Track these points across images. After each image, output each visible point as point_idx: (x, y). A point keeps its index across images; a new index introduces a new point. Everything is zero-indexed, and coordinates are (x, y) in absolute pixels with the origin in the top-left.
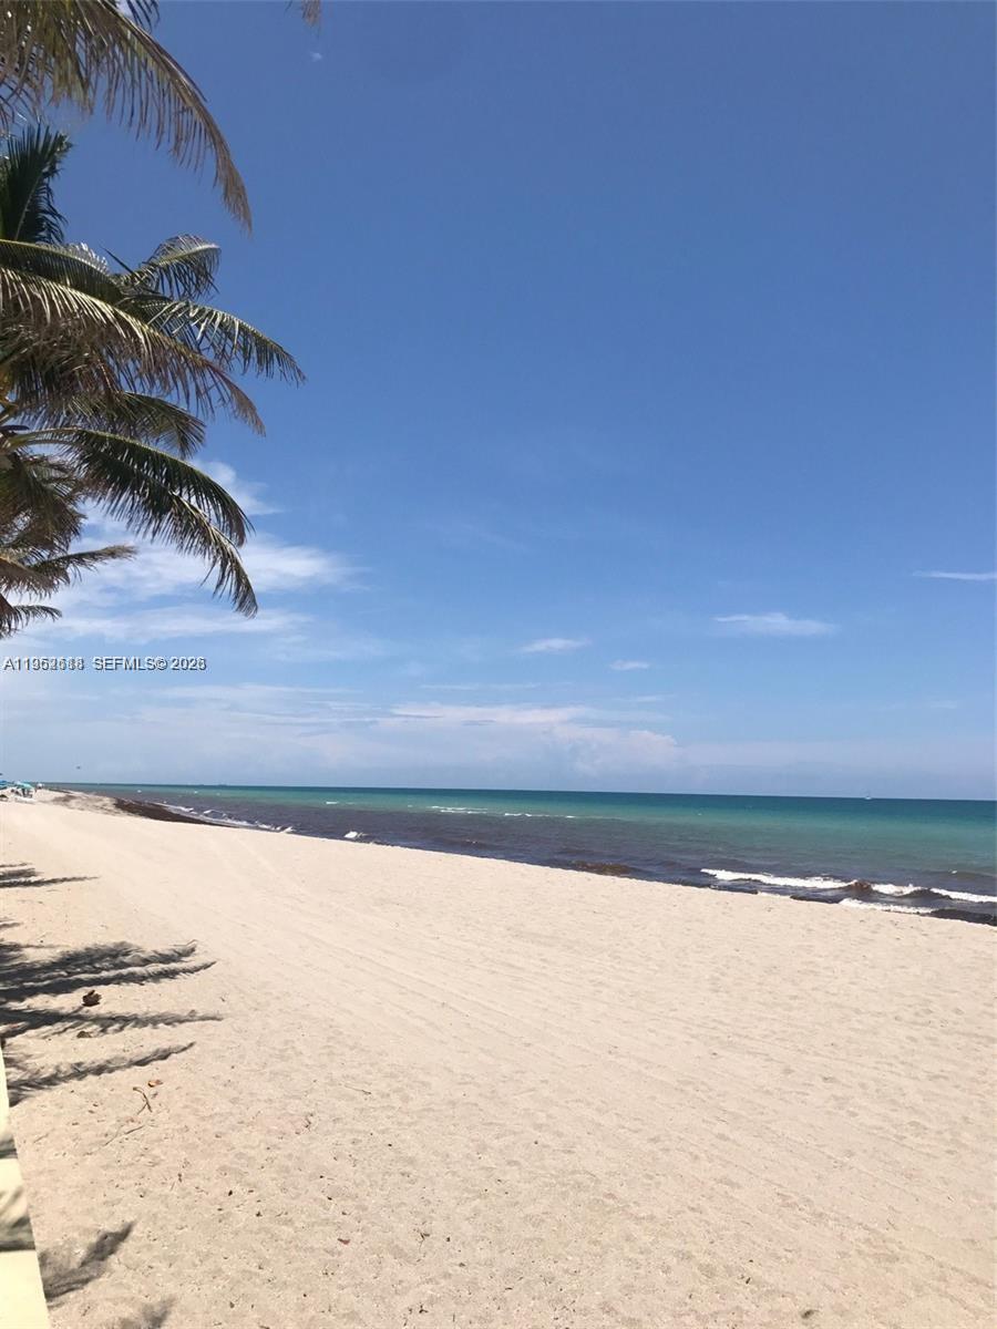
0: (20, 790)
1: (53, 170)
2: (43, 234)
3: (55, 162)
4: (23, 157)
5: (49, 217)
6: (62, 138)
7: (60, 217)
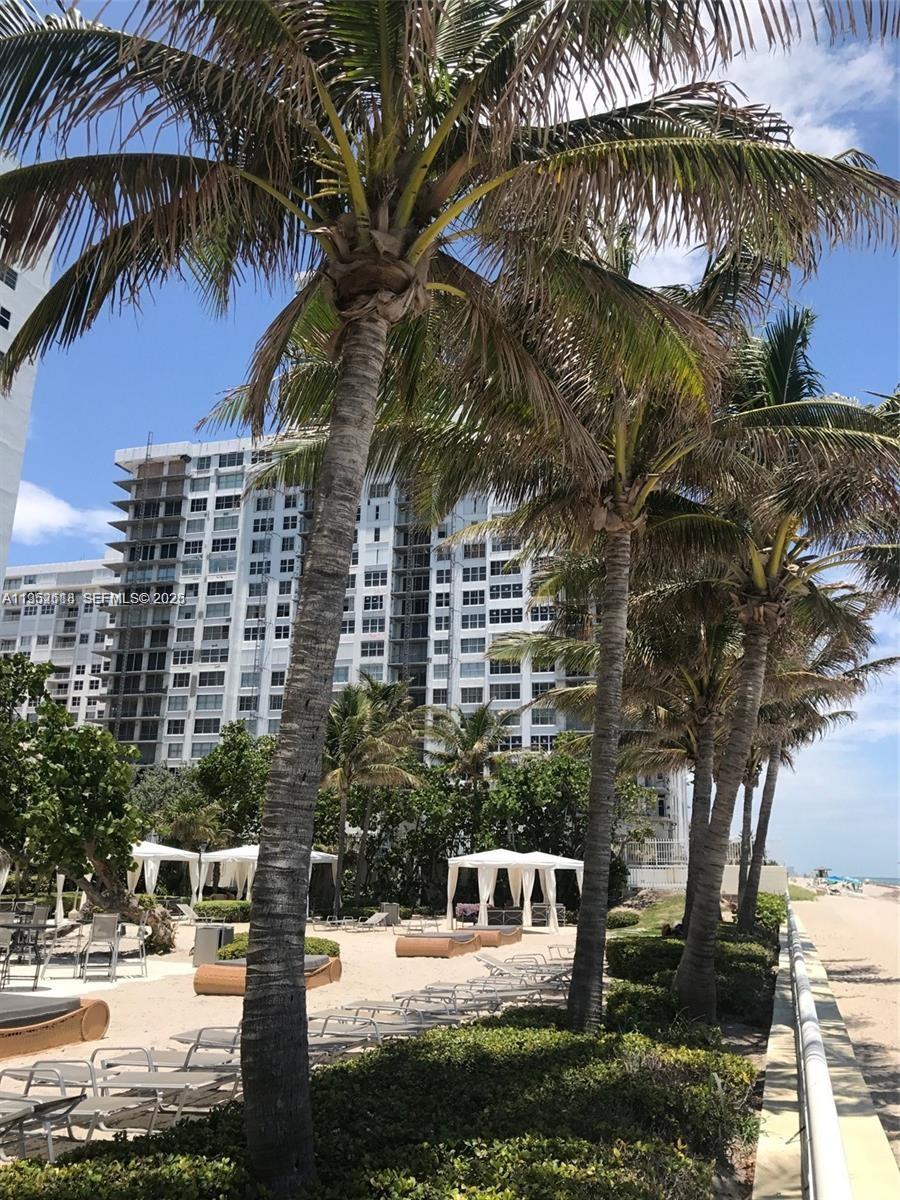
0: (850, 885)
1: (805, 340)
2: (806, 390)
3: (805, 334)
4: (780, 337)
5: (809, 376)
6: (807, 311)
7: (816, 373)
